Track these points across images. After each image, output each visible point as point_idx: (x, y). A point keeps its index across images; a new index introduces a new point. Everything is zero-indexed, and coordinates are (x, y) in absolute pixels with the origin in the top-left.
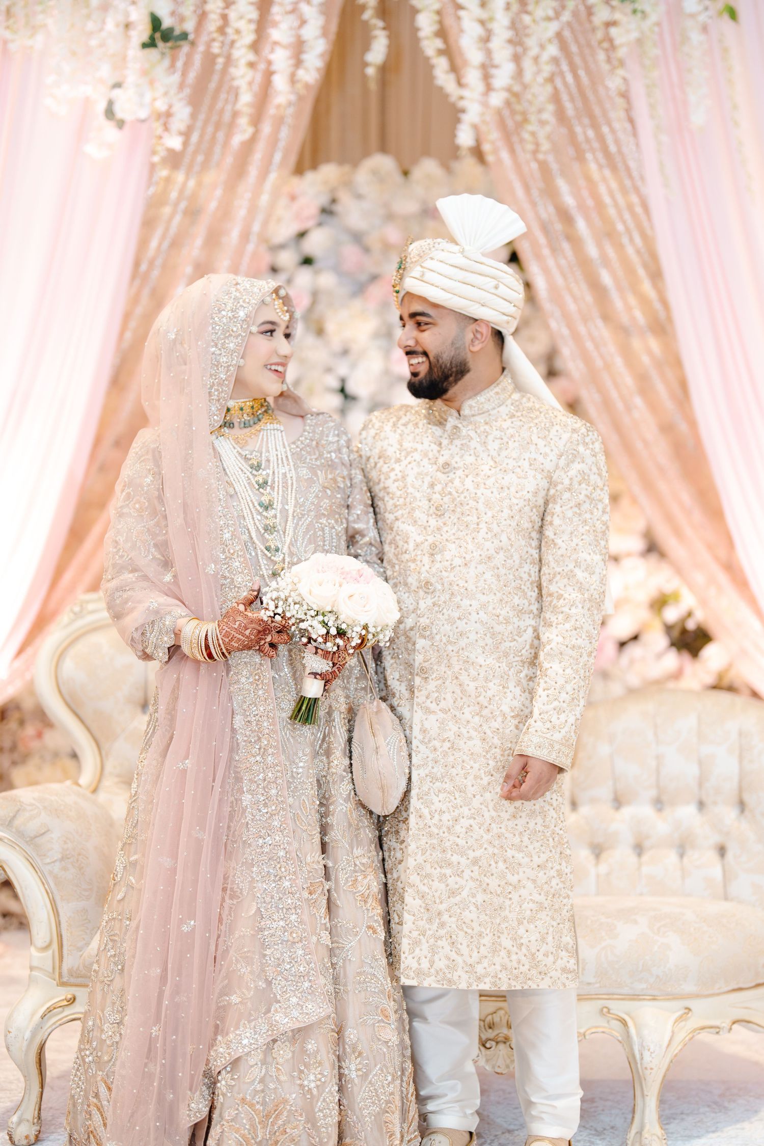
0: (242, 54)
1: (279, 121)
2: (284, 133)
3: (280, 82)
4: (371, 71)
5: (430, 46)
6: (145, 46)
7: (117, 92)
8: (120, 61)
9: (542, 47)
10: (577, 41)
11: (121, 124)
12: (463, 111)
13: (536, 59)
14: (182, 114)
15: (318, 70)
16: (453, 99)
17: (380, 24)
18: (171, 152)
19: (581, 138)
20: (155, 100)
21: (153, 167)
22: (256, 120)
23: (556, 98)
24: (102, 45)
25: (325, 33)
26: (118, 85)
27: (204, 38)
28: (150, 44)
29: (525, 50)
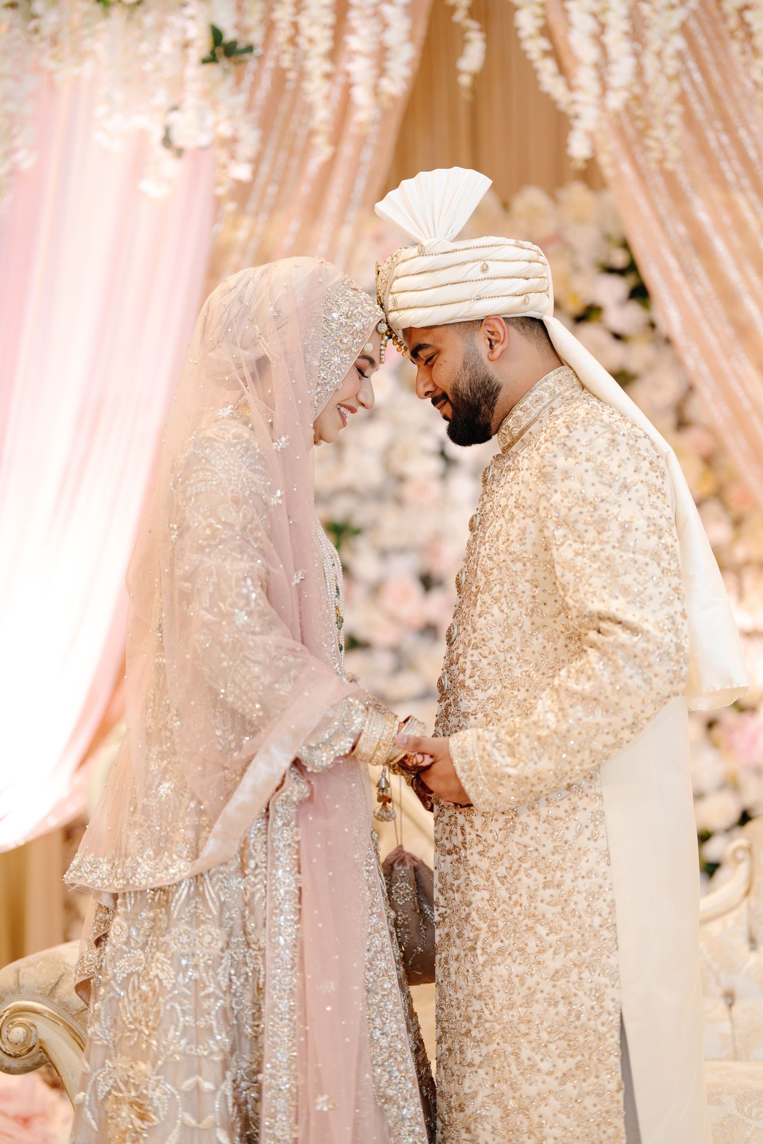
0: (317, 65)
1: (362, 141)
2: (367, 155)
3: (361, 95)
4: (465, 80)
5: (535, 47)
6: (205, 61)
7: (174, 117)
8: (178, 84)
9: (665, 40)
10: (705, 33)
11: (179, 153)
12: (577, 117)
13: (659, 55)
14: (250, 139)
15: (406, 79)
16: (562, 106)
17: (473, 24)
18: (239, 183)
19: (713, 144)
20: (217, 124)
21: (218, 202)
22: (336, 139)
23: (682, 98)
24: (158, 69)
25: (411, 38)
26: (175, 108)
27: (273, 52)
28: (211, 59)
29: (645, 45)
